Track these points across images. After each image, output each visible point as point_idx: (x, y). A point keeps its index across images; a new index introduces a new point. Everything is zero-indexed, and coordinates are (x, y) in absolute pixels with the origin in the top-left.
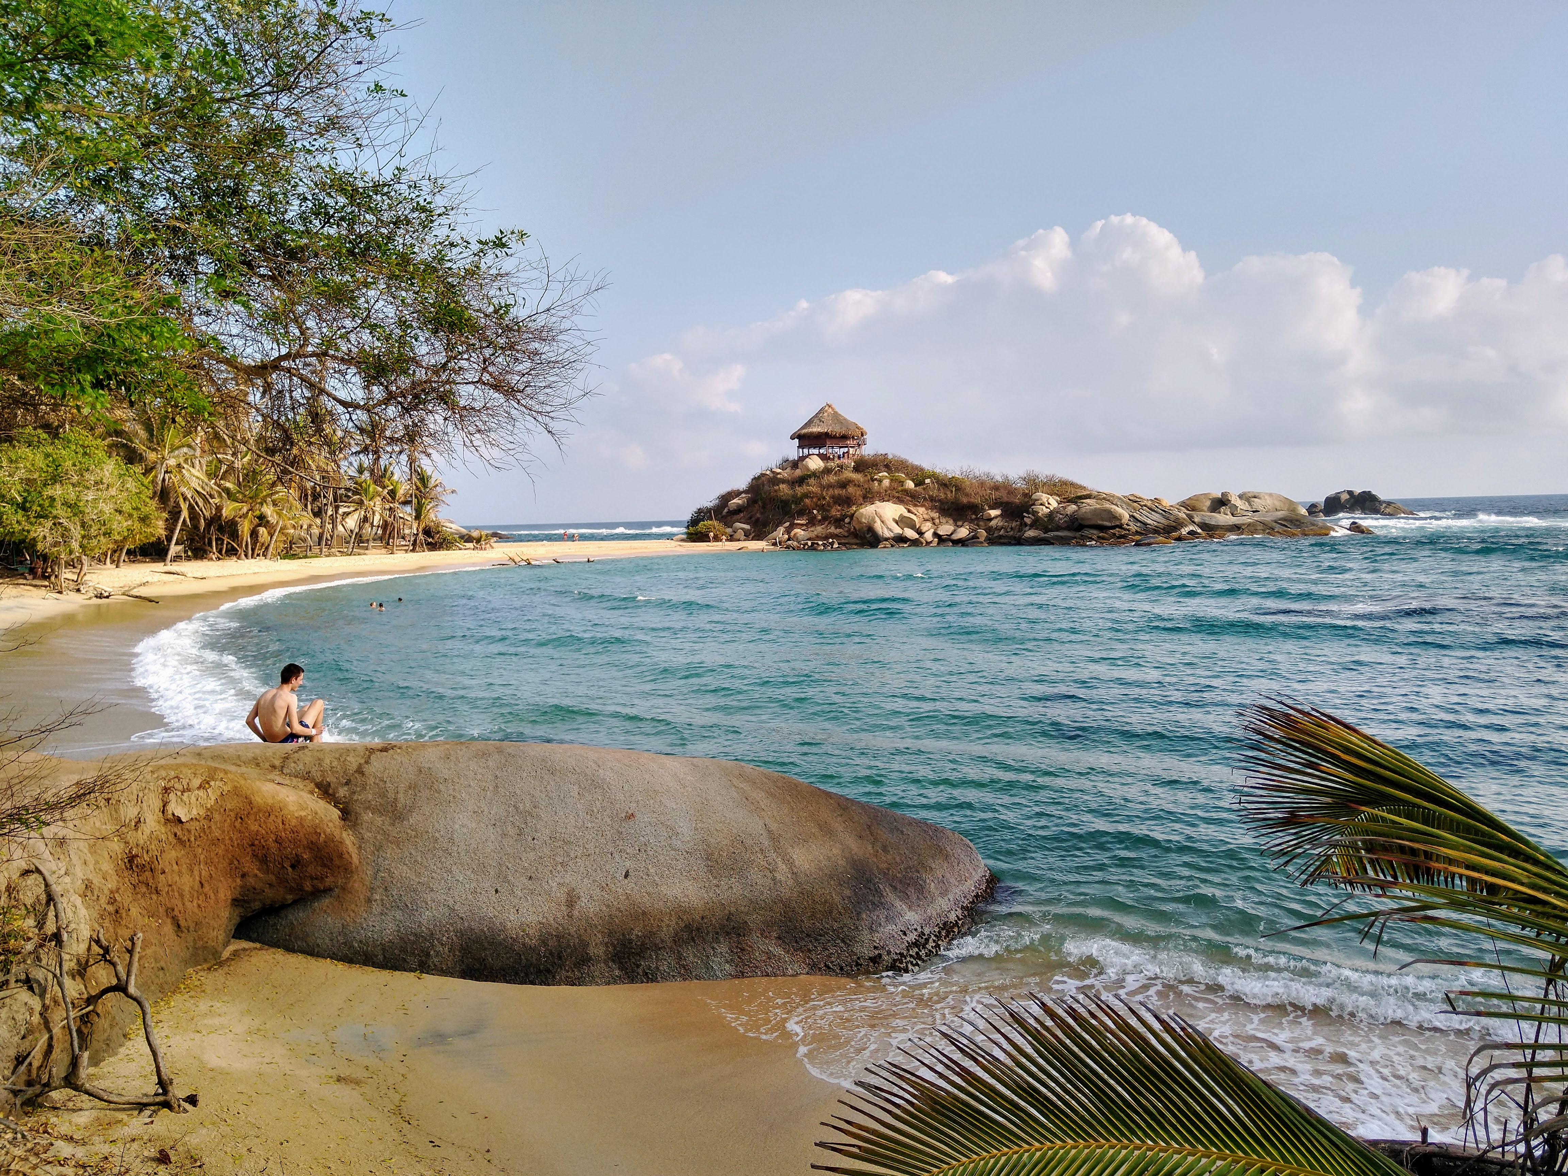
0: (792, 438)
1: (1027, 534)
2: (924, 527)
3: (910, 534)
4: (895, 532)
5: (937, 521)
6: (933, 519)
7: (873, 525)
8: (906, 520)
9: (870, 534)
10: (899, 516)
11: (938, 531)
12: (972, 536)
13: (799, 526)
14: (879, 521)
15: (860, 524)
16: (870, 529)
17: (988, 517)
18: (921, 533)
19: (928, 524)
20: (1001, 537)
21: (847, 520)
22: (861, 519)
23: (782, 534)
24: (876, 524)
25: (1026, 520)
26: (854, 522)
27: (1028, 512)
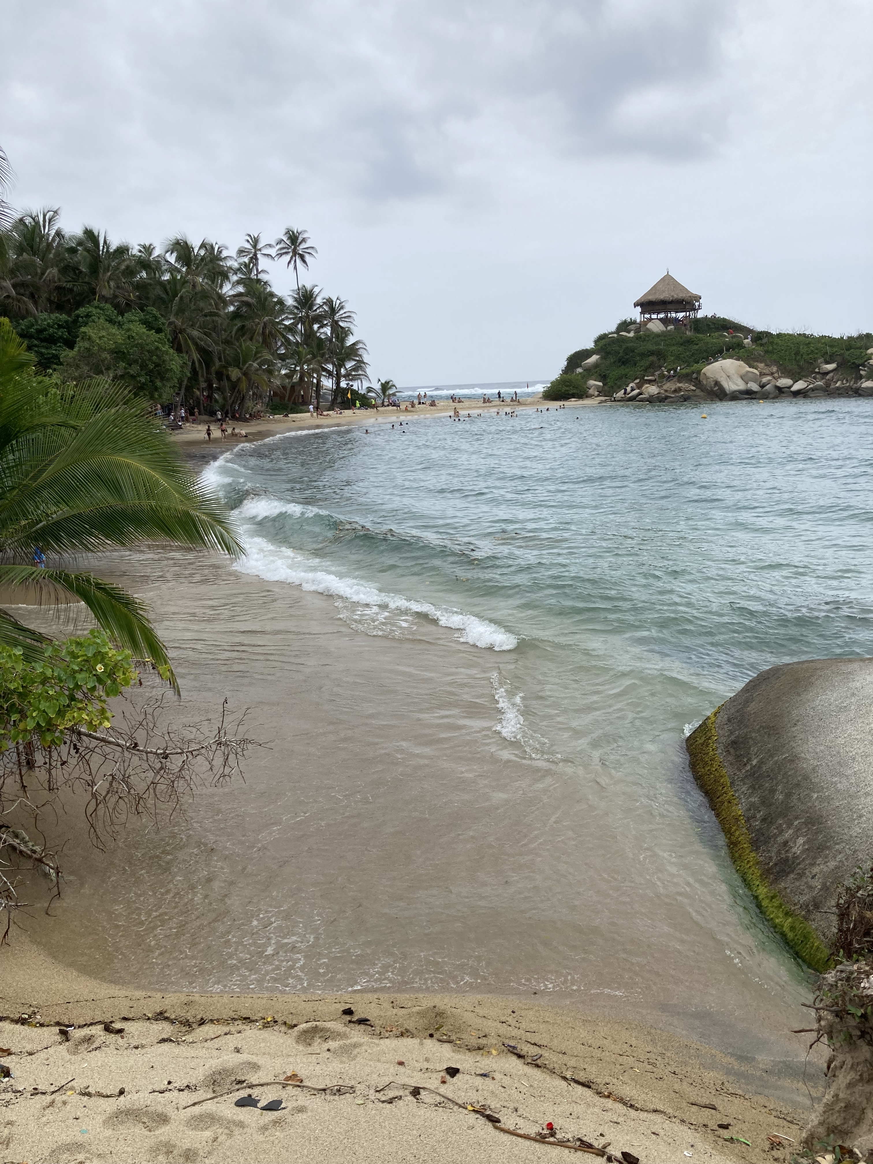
0: (636, 305)
1: (864, 385)
2: (765, 380)
3: (754, 387)
4: (740, 385)
5: (776, 375)
6: (772, 374)
7: (719, 380)
8: (750, 374)
9: (717, 388)
10: (743, 372)
11: (778, 384)
12: (811, 388)
13: (649, 382)
14: (725, 376)
15: (707, 378)
16: (717, 383)
17: (825, 371)
18: (762, 386)
19: (769, 378)
20: (838, 389)
21: (695, 376)
22: (708, 374)
23: (634, 390)
24: (722, 379)
25: (861, 372)
26: (702, 377)
27: (864, 366)
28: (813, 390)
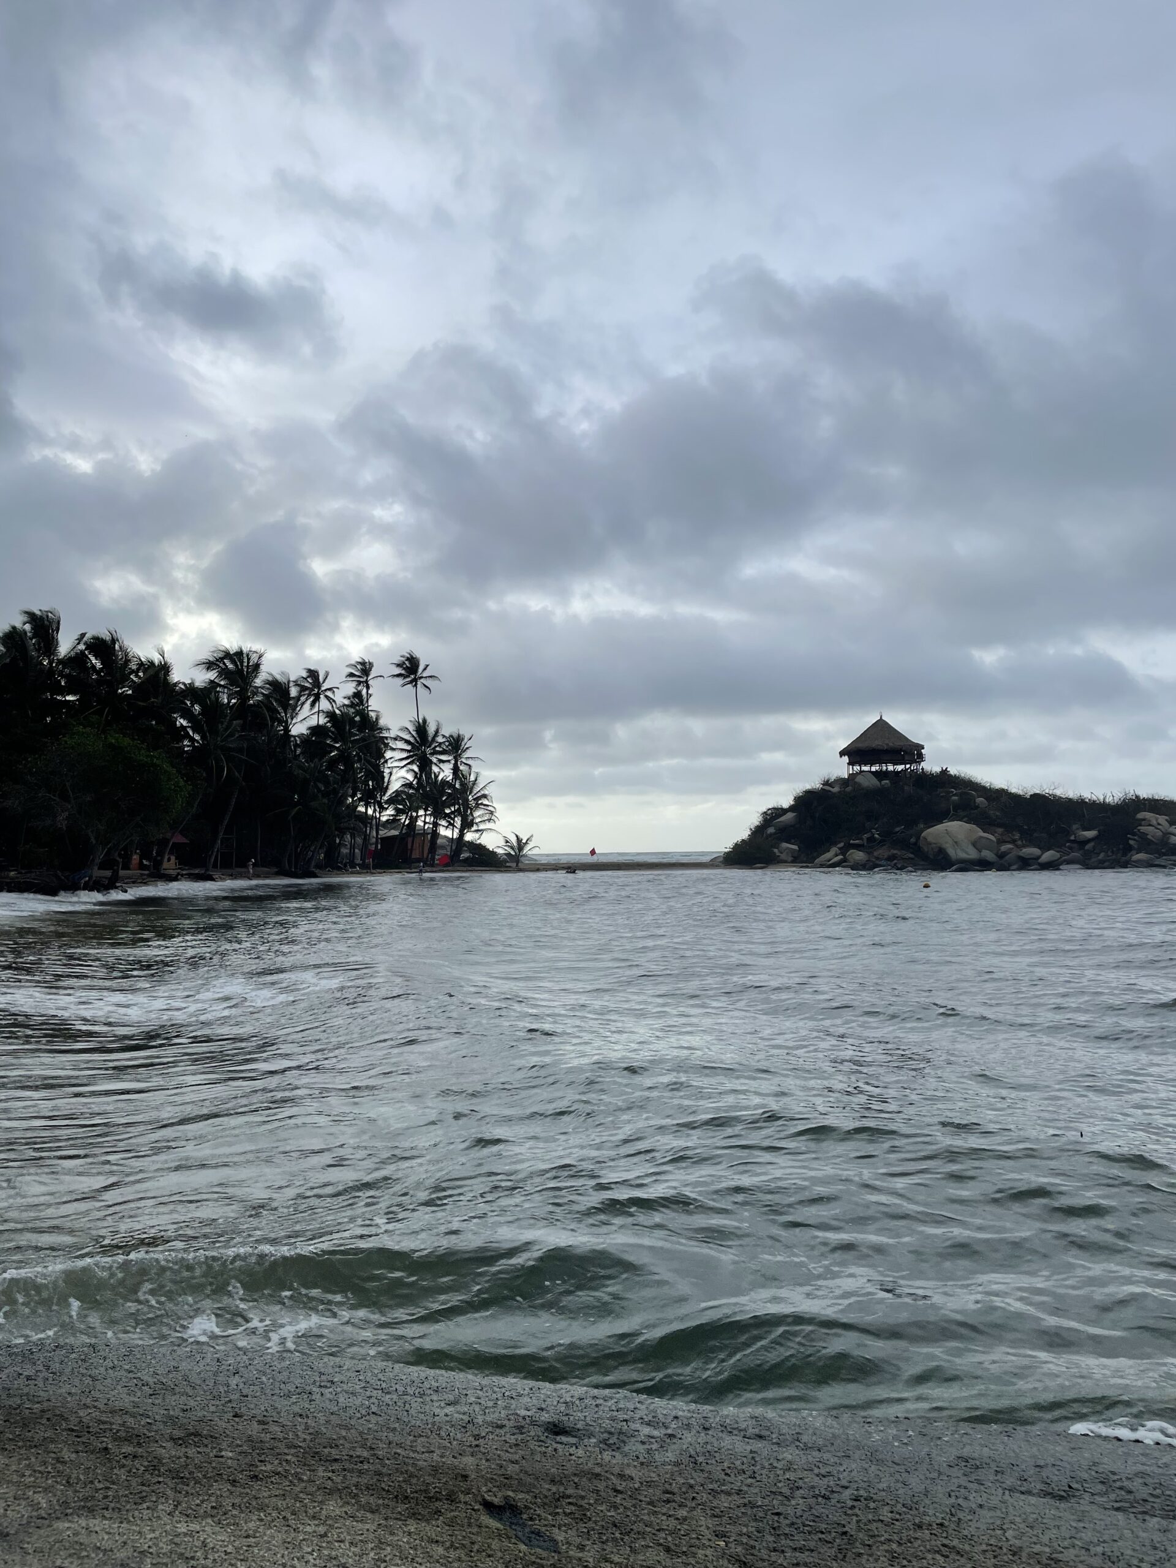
0: (842, 754)
2: (1004, 848)
3: (990, 855)
4: (973, 854)
5: (1019, 843)
6: (1014, 842)
7: (944, 846)
8: (985, 840)
9: (939, 854)
10: (975, 837)
11: (1022, 853)
12: (1066, 860)
13: (857, 847)
14: (951, 842)
15: (928, 843)
16: (941, 850)
17: (1083, 839)
18: (1000, 855)
19: (1010, 846)
20: (1101, 861)
21: (913, 840)
22: (930, 839)
23: (837, 855)
24: (948, 845)
25: (1131, 842)
26: (921, 843)
27: (1134, 834)
28: (1067, 862)
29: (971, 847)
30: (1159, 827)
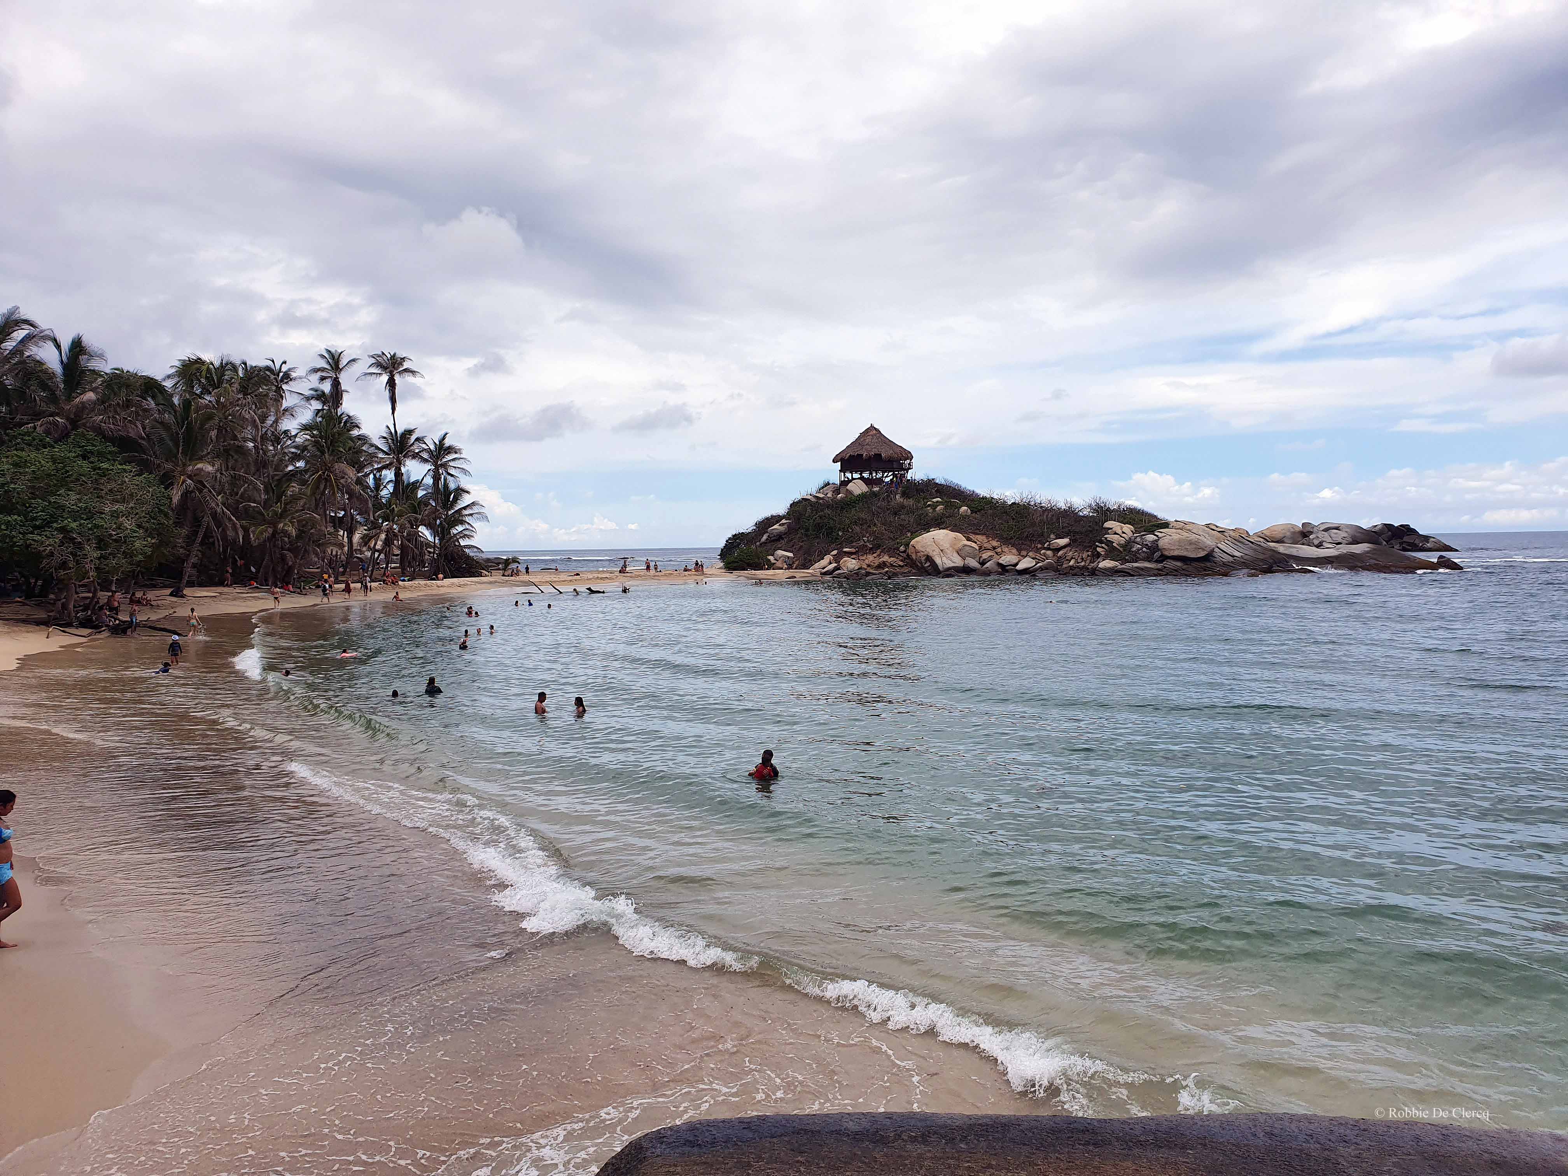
0: (834, 461)
1: (1101, 565)
2: (985, 556)
3: (973, 563)
4: (958, 562)
5: (999, 550)
6: (994, 548)
7: (931, 554)
8: (967, 548)
9: (928, 564)
10: (960, 545)
11: (1001, 561)
12: (1040, 567)
13: (849, 554)
14: (937, 550)
15: (917, 552)
16: (929, 558)
17: (1055, 546)
18: (983, 563)
19: (990, 553)
20: (1072, 568)
21: (902, 548)
22: (918, 547)
23: (830, 563)
24: (934, 553)
25: (1099, 549)
26: (911, 550)
27: (1101, 542)
28: (1041, 569)
29: (955, 554)
30: (1124, 535)
